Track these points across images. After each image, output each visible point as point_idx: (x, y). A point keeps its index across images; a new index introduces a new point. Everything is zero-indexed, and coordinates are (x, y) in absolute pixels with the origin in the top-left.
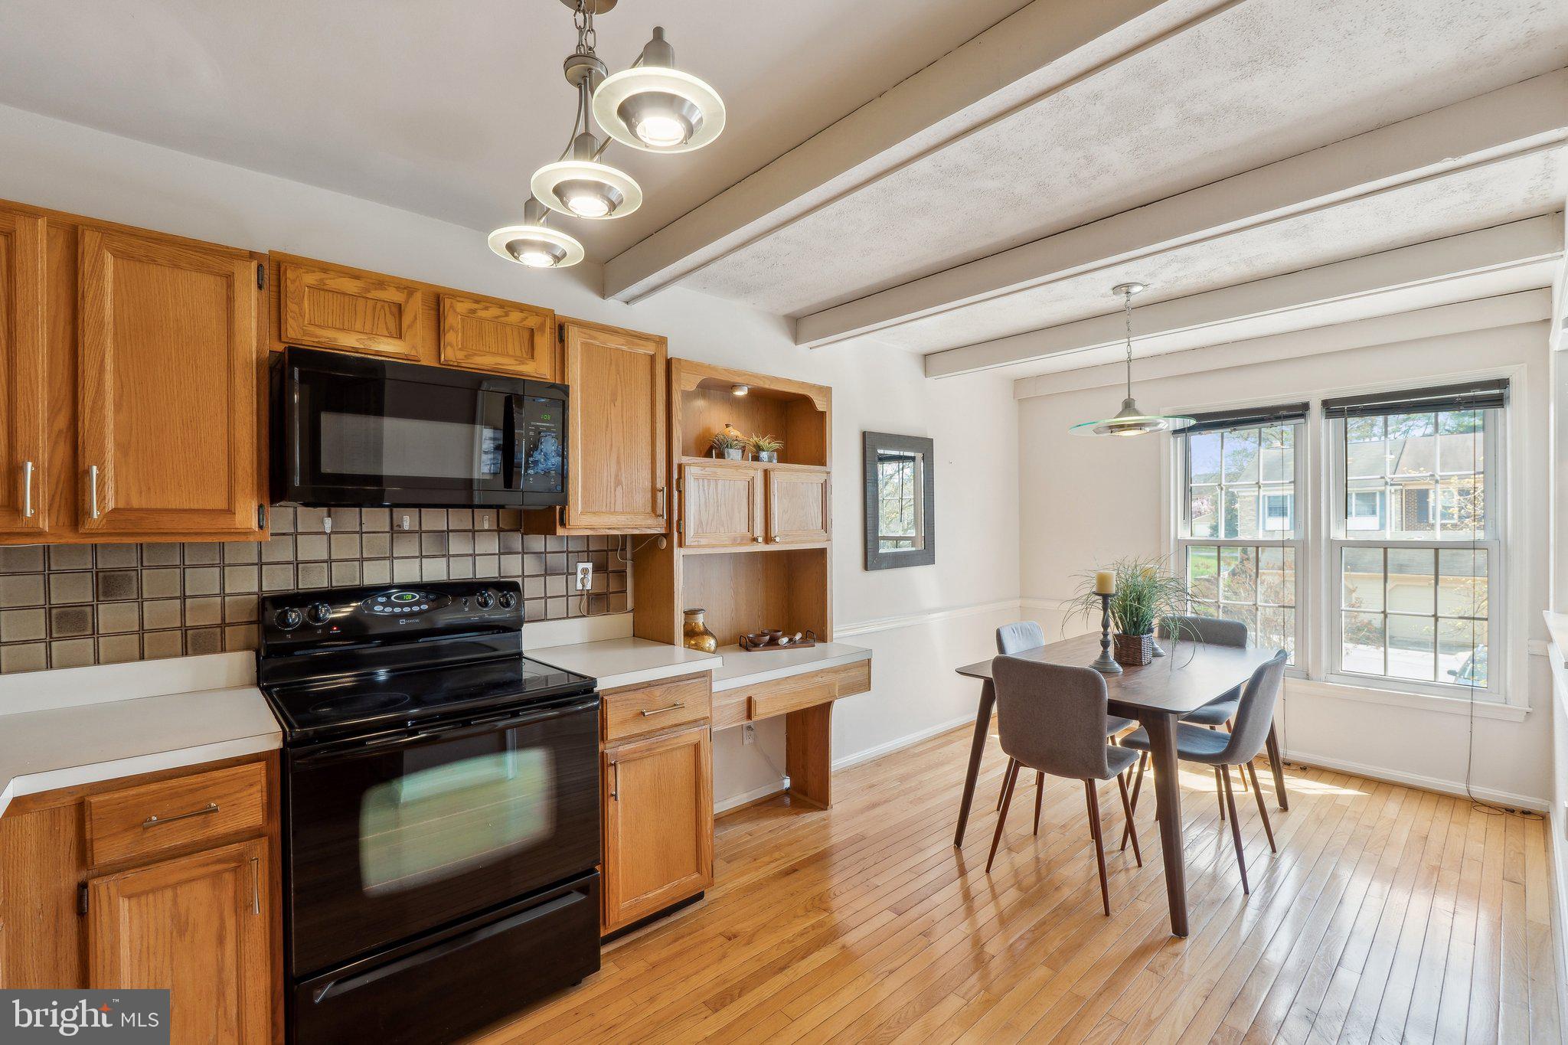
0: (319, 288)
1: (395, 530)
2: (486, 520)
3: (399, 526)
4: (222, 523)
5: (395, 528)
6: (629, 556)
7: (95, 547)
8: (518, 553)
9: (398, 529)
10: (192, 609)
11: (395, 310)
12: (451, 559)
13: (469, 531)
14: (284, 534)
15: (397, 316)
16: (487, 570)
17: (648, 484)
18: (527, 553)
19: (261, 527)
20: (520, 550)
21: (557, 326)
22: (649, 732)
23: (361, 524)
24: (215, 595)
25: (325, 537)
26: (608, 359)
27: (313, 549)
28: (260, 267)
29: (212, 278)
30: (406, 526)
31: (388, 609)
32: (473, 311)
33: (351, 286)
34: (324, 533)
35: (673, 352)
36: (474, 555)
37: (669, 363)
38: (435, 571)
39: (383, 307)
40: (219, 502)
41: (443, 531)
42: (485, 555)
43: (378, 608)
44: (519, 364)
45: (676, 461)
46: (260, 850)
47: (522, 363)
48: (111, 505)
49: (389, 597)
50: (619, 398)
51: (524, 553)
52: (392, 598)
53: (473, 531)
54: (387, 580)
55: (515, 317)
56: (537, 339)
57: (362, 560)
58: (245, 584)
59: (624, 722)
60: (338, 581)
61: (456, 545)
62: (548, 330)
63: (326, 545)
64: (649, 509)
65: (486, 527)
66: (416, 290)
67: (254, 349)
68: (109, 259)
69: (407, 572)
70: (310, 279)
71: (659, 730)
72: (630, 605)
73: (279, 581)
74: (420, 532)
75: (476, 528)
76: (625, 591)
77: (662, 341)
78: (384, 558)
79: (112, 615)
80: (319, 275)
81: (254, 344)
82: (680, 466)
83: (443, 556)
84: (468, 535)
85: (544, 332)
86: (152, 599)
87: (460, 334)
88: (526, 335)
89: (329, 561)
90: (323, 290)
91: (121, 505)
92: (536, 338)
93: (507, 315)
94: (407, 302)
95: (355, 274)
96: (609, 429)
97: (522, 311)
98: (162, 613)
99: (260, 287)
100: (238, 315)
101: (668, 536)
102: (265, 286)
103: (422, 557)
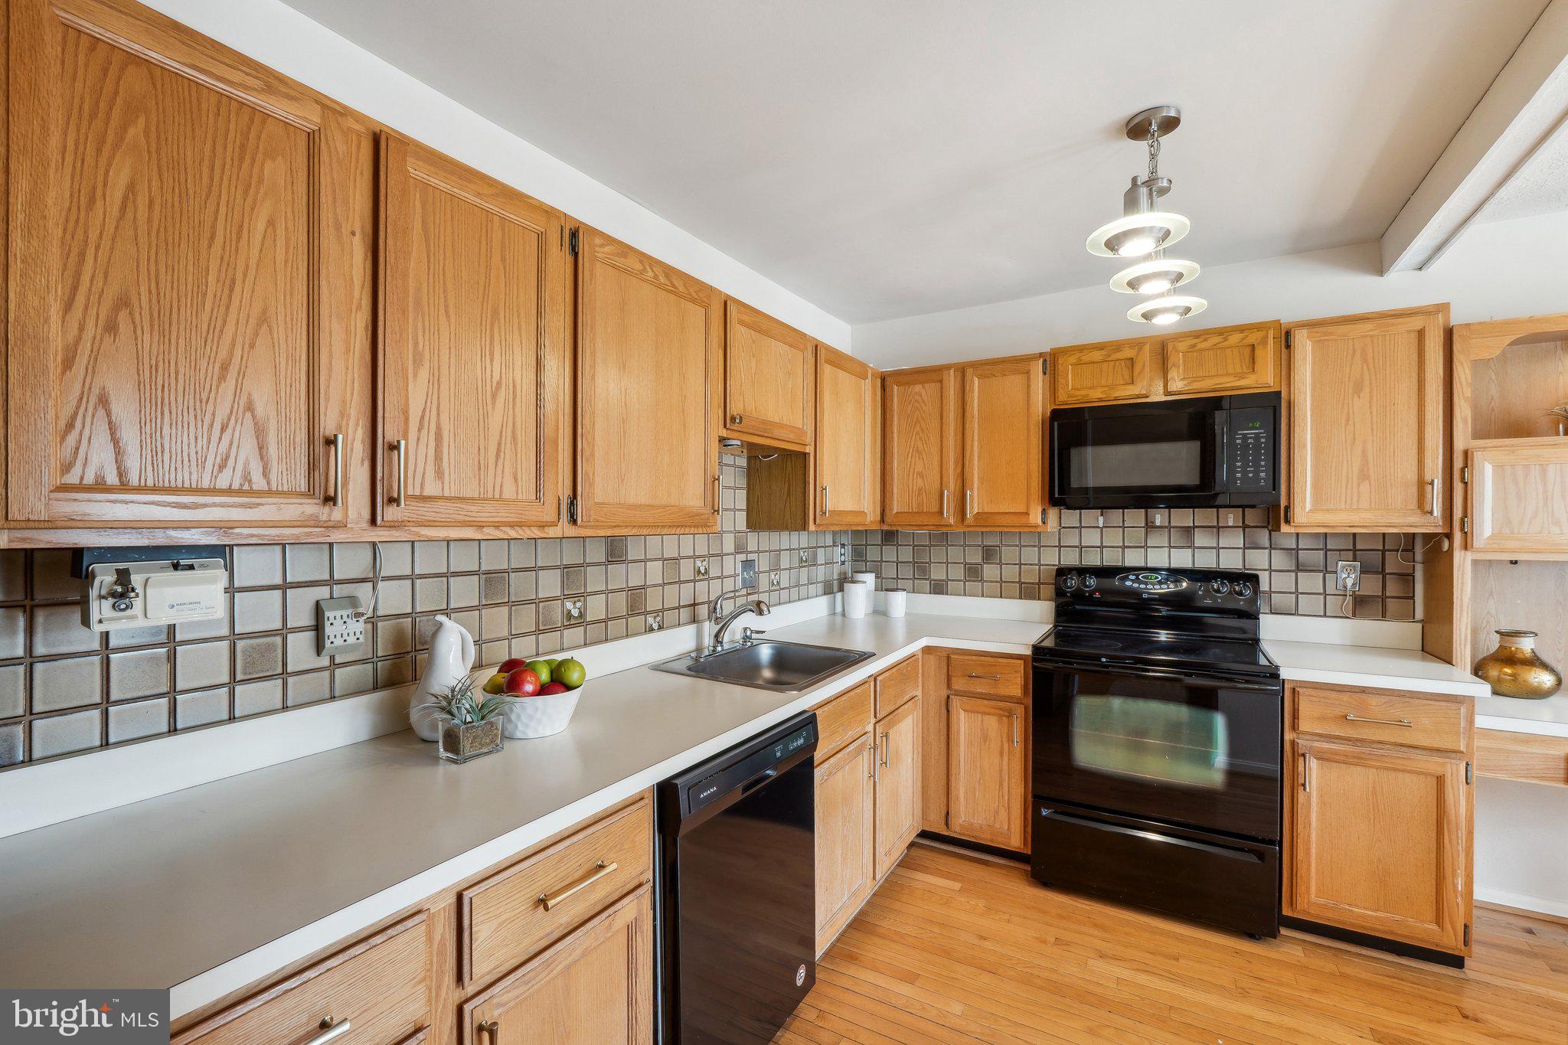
0: (1079, 363)
1: (1149, 526)
2: (1231, 518)
3: (1152, 522)
4: (1023, 520)
5: (1149, 524)
6: (1419, 557)
7: (982, 532)
8: (1265, 548)
9: (1152, 524)
10: (1024, 571)
11: (1129, 363)
12: (1196, 550)
13: (1214, 527)
14: (1074, 527)
15: (1130, 367)
16: (1231, 561)
17: (1412, 476)
18: (1274, 549)
19: (1044, 523)
20: (1267, 545)
21: (1283, 333)
22: (1358, 740)
23: (1123, 521)
24: (1035, 565)
25: (1099, 530)
26: (1350, 351)
27: (1091, 538)
28: (1045, 361)
29: (1020, 376)
30: (1158, 523)
31: (1136, 585)
32: (1194, 346)
33: (1097, 356)
34: (1098, 527)
35: (1455, 320)
36: (1218, 548)
37: (1449, 334)
38: (1182, 559)
39: (1120, 364)
40: (1021, 509)
41: (1190, 527)
42: (1229, 548)
43: (1128, 583)
44: (1238, 380)
45: (1460, 444)
46: (1020, 710)
47: (1241, 376)
48: (976, 511)
49: (1137, 576)
50: (1367, 389)
51: (1271, 548)
52: (1140, 577)
53: (1218, 528)
54: (1142, 564)
55: (1235, 338)
56: (1259, 352)
57: (1124, 547)
58: (1052, 559)
59: (1322, 719)
60: (1106, 562)
61: (1200, 539)
62: (1271, 341)
63: (1099, 536)
64: (1414, 504)
65: (1231, 524)
66: (1144, 344)
67: (1040, 414)
68: (976, 380)
69: (1158, 558)
70: (1072, 359)
71: (1373, 742)
72: (1419, 614)
73: (1070, 559)
74: (1169, 527)
75: (1220, 525)
76: (1413, 598)
77: (1443, 308)
78: (1141, 547)
79: (990, 571)
80: (1078, 355)
81: (1041, 409)
82: (1466, 453)
83: (1189, 547)
84: (1213, 532)
85: (1267, 344)
86: (1006, 564)
87: (1181, 368)
88: (1247, 351)
89: (1102, 547)
90: (1082, 364)
91: (980, 511)
92: (1256, 351)
93: (1226, 340)
94: (1137, 355)
95: (1100, 347)
96: (1351, 423)
97: (1242, 331)
98: (1010, 573)
99: (1045, 373)
100: (1032, 394)
101: (1449, 536)
102: (1048, 372)
103: (1170, 547)
